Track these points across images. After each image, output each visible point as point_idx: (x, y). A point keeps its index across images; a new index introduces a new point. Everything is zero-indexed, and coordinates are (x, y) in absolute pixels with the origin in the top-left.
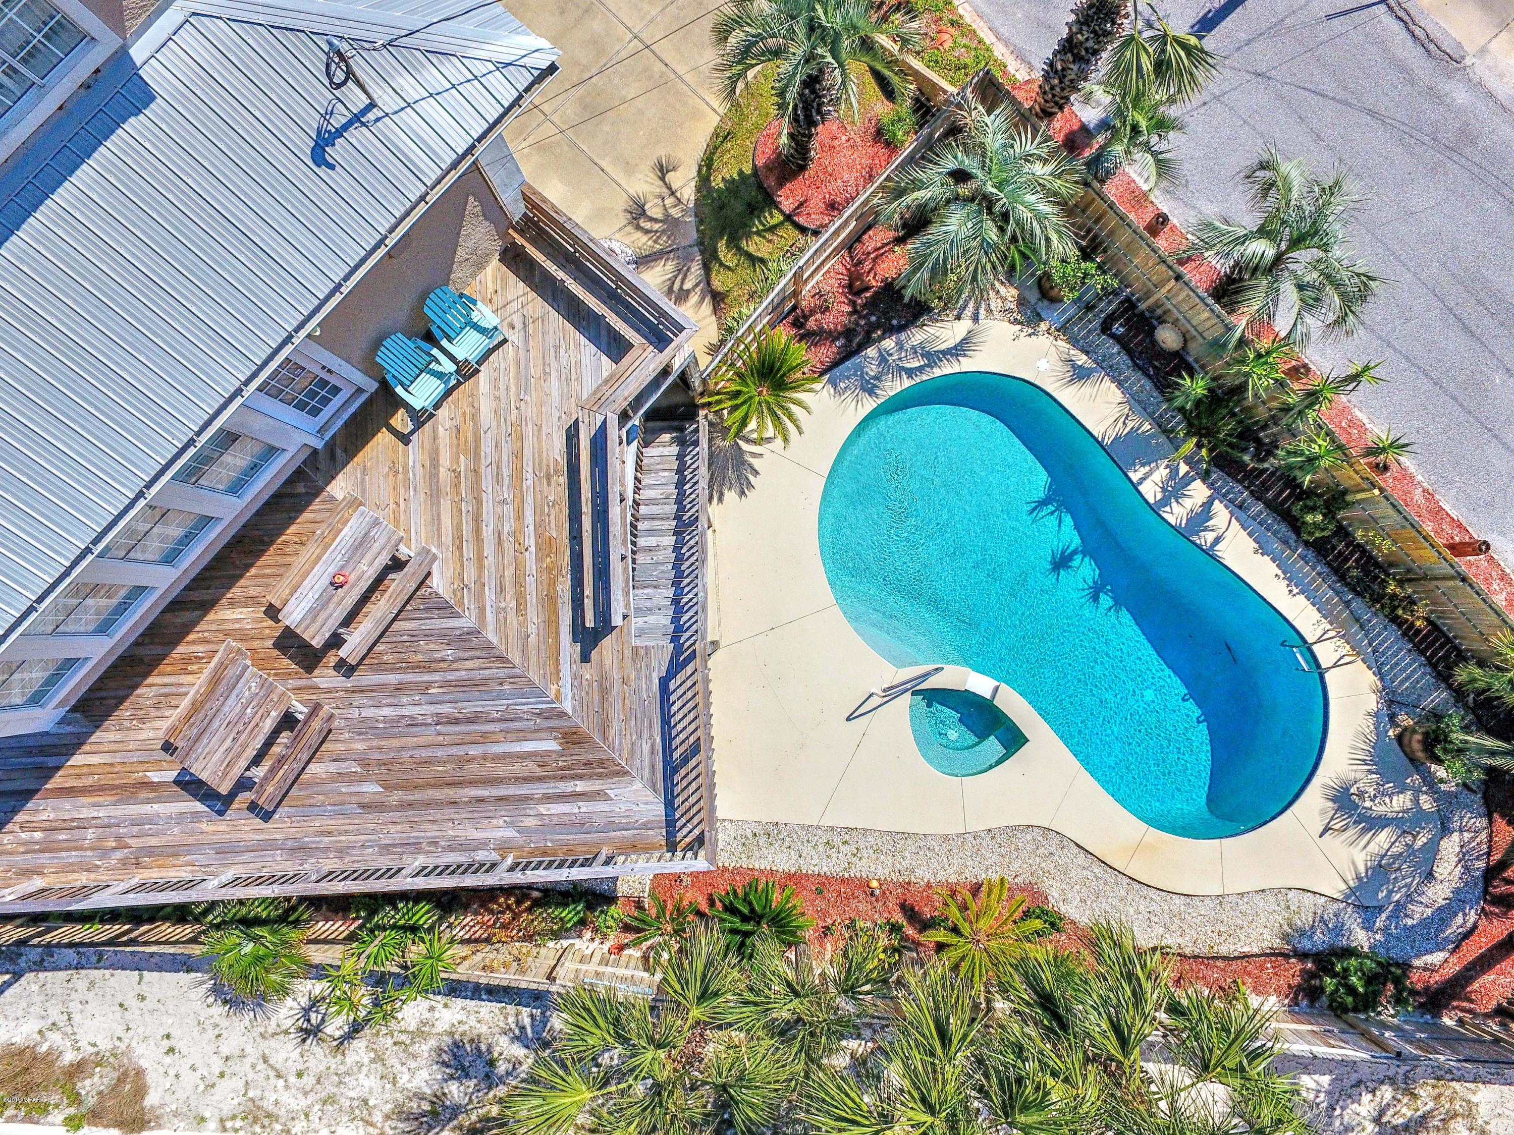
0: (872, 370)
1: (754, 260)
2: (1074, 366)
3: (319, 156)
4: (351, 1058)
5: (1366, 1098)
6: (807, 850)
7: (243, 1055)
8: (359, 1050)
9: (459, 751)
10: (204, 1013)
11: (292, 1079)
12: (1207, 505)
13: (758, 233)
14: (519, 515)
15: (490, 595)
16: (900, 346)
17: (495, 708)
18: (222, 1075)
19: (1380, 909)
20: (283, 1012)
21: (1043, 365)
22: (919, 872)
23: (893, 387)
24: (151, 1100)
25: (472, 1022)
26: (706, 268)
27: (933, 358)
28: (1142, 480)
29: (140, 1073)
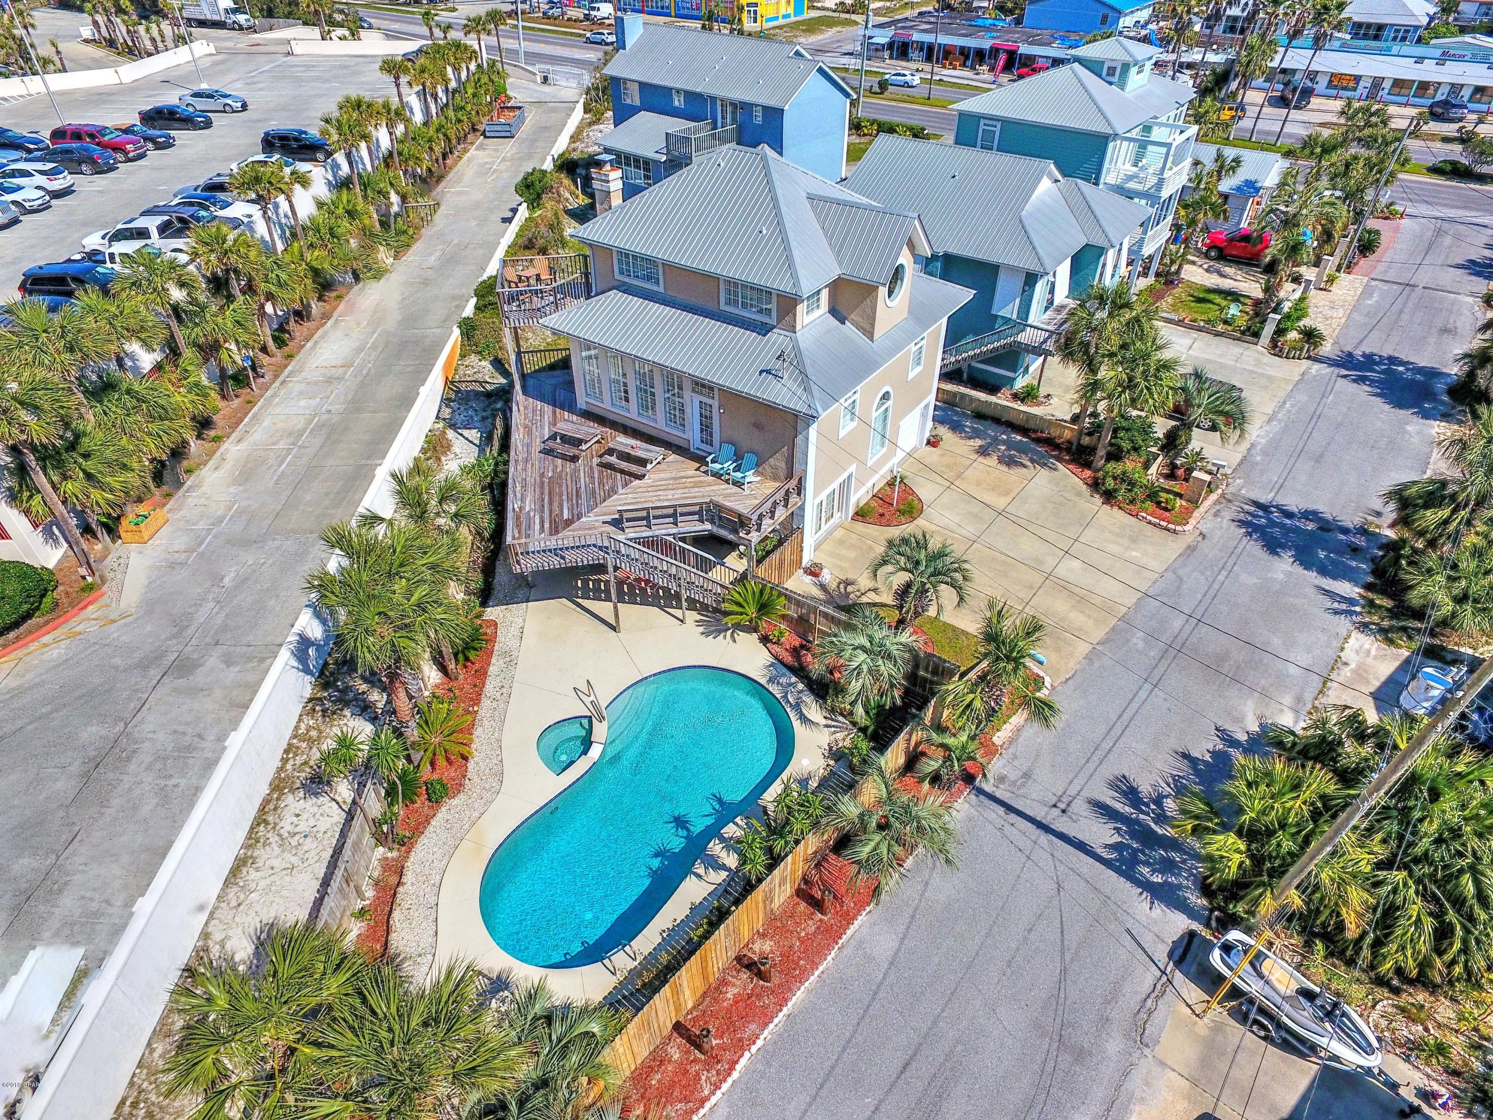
0: (783, 680)
2: (808, 780)
9: (565, 494)
12: (724, 867)
15: (633, 495)
16: (802, 691)
17: (583, 501)
21: (805, 762)
27: (797, 707)
28: (736, 824)
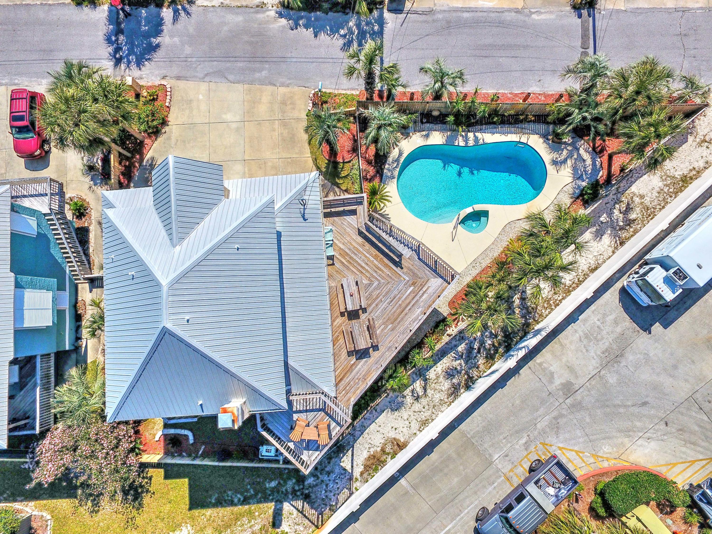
0: (389, 174)
1: (346, 177)
2: (425, 136)
3: (305, 220)
4: (430, 395)
5: (615, 211)
6: (470, 272)
7: (410, 416)
8: (430, 392)
9: (398, 305)
10: (394, 416)
11: (423, 410)
12: (475, 136)
13: (341, 171)
14: (366, 256)
15: (375, 274)
16: (389, 164)
17: (396, 292)
18: (410, 423)
19: (582, 175)
20: (409, 400)
21: (419, 141)
22: (495, 255)
23: (396, 173)
24: (402, 440)
25: (445, 365)
26: (339, 187)
27: (397, 160)
28: (458, 143)
29: (394, 439)
